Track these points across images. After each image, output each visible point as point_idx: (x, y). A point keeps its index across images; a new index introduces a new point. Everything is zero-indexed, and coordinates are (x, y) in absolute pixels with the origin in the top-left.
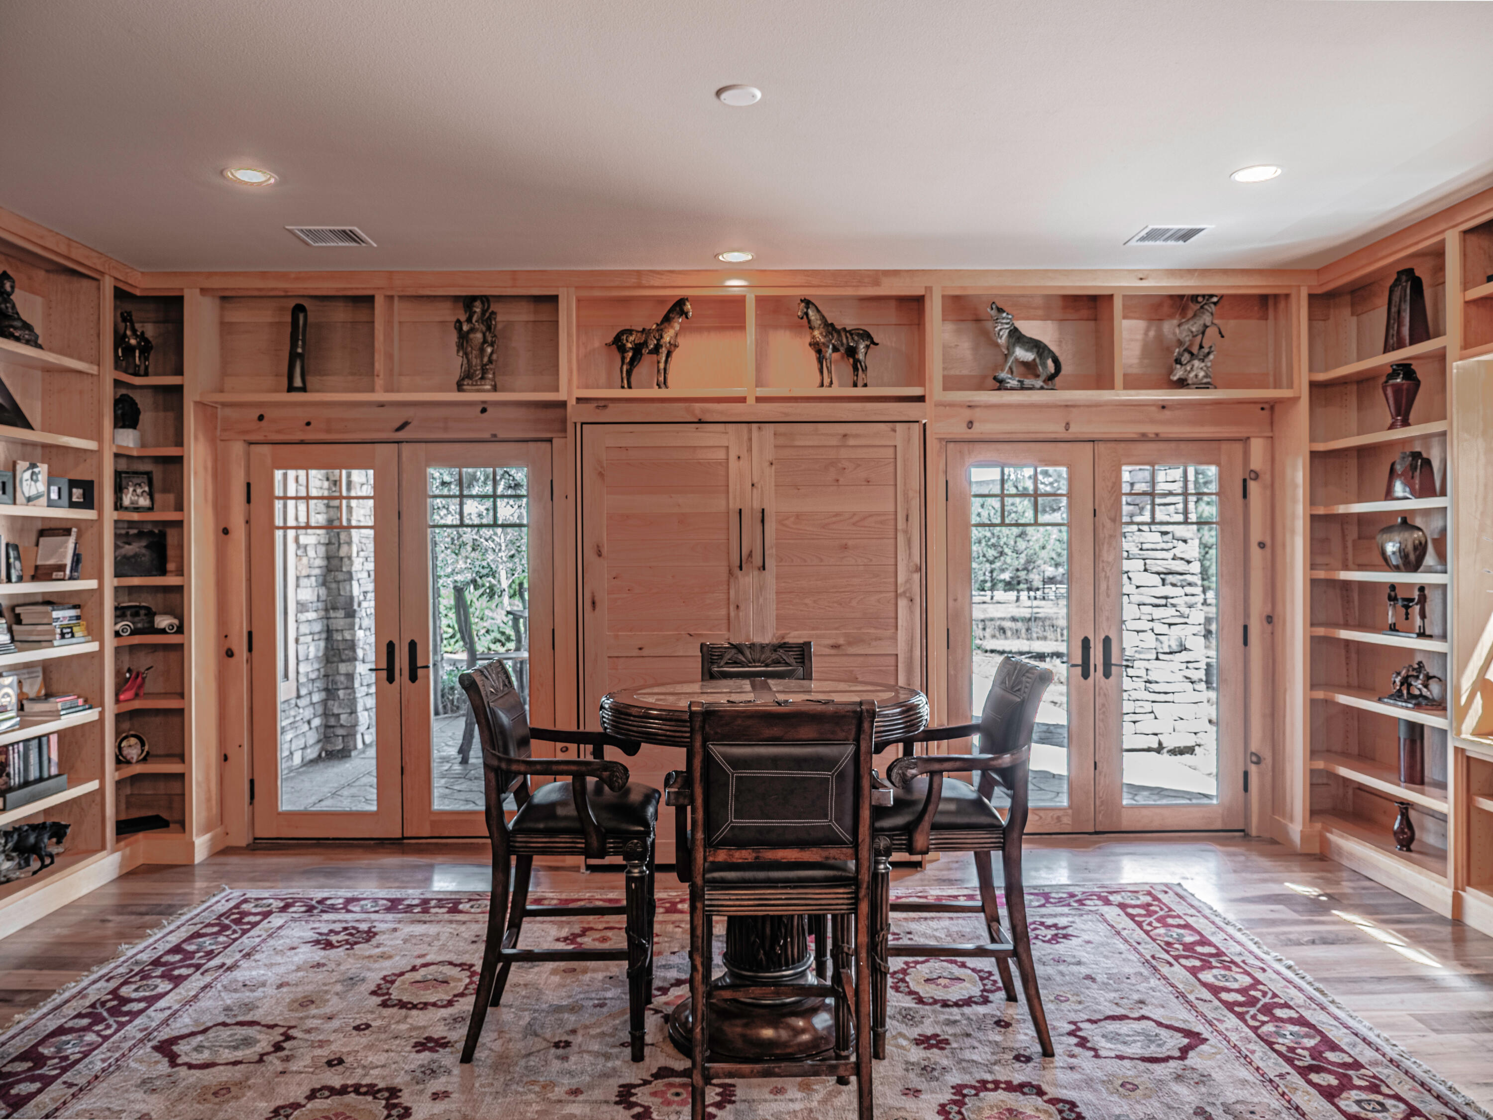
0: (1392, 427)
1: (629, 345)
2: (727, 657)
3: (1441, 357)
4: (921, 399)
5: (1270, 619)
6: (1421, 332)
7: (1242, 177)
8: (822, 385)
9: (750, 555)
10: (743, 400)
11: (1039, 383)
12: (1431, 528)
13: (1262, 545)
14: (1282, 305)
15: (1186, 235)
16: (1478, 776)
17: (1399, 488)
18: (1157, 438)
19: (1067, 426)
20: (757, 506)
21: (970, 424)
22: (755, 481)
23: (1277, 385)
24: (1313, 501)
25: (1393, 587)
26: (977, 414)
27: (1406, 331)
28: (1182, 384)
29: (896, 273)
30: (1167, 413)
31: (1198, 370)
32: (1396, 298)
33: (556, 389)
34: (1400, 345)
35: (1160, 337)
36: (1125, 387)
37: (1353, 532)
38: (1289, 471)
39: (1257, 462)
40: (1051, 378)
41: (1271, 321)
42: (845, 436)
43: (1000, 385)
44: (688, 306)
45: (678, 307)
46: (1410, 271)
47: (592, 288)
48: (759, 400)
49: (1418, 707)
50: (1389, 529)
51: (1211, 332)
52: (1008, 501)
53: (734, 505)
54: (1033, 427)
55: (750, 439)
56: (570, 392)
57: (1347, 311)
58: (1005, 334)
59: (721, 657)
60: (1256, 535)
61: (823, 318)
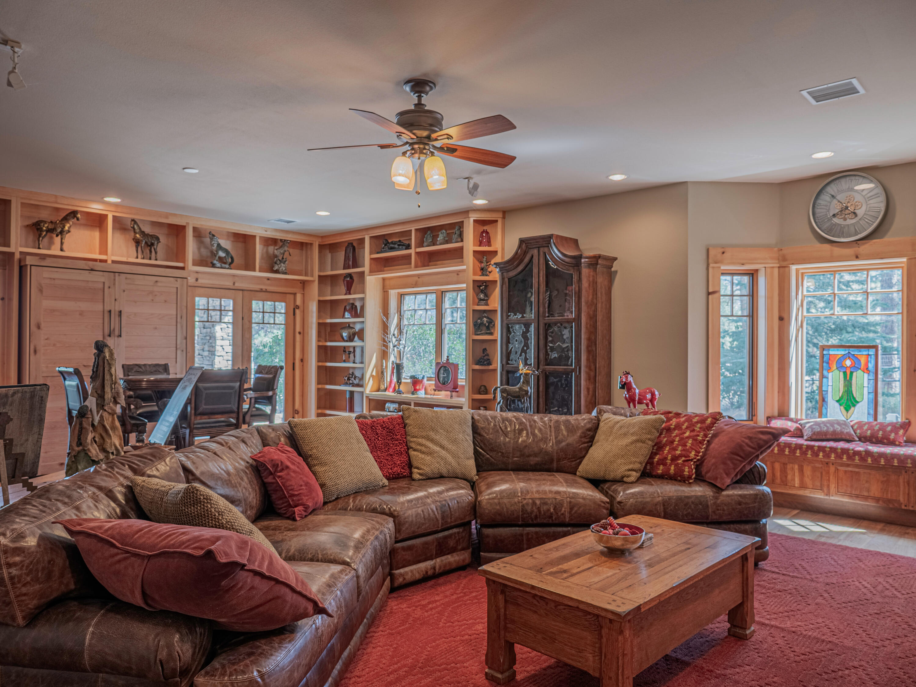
0: (346, 294)
1: (44, 228)
2: (135, 369)
3: (363, 273)
4: (183, 268)
5: (302, 360)
6: (355, 265)
7: (318, 213)
8: (137, 258)
9: (114, 329)
10: (106, 261)
11: (227, 266)
12: (358, 327)
13: (300, 333)
14: (309, 246)
15: (289, 222)
16: (373, 404)
17: (347, 315)
18: (266, 291)
19: (234, 284)
20: (117, 309)
21: (197, 280)
22: (117, 297)
23: (306, 275)
24: (319, 317)
25: (345, 347)
26: (199, 276)
27: (351, 263)
28: (277, 272)
29: (175, 215)
30: (269, 281)
31: (283, 267)
32: (348, 251)
33: (9, 246)
34: (349, 268)
35: (267, 252)
36: (260, 271)
37: (328, 329)
38: (310, 307)
39: (299, 302)
40: (230, 264)
41: (304, 252)
42: (156, 282)
43: (213, 266)
44: (79, 216)
45: (73, 214)
46: (352, 244)
47: (30, 199)
48: (113, 262)
49: (353, 386)
50: (344, 328)
51: (287, 254)
52: (210, 312)
53: (107, 308)
54: (222, 283)
55: (115, 280)
56: (16, 248)
57: (328, 251)
58: (215, 245)
59: (132, 369)
60: (298, 329)
61: (140, 229)
